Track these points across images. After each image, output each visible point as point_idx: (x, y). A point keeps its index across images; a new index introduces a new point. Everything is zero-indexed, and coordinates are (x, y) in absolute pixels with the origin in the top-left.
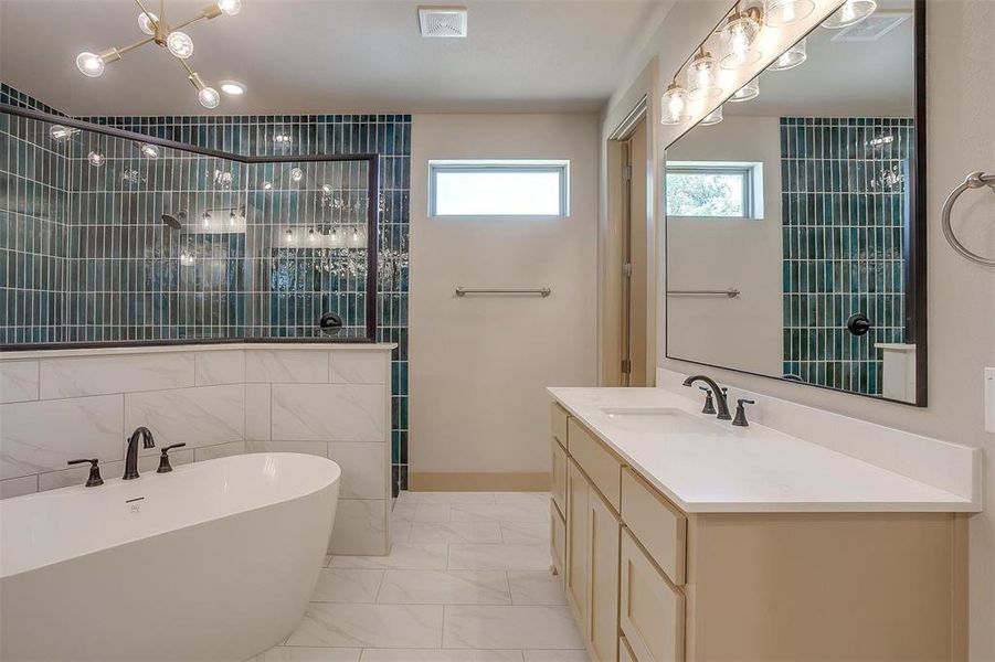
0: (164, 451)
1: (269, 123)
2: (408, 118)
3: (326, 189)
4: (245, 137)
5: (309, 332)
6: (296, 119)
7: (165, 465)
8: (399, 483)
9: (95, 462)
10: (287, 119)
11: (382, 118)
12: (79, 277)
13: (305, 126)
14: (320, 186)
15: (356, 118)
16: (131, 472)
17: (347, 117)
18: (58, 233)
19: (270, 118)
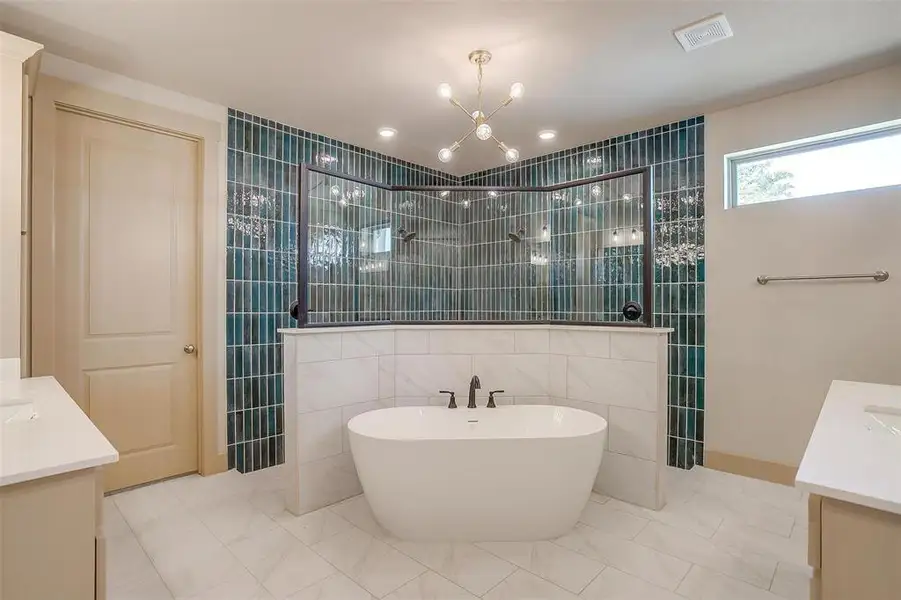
0: (491, 393)
1: (580, 152)
2: (701, 119)
3: (626, 197)
4: (562, 168)
5: (614, 318)
6: (600, 144)
7: (491, 404)
8: (694, 458)
9: (453, 394)
10: (593, 146)
11: (675, 125)
12: (466, 279)
13: (609, 148)
14: (620, 196)
15: (650, 132)
16: (472, 404)
17: (643, 133)
18: (453, 252)
19: (580, 148)
